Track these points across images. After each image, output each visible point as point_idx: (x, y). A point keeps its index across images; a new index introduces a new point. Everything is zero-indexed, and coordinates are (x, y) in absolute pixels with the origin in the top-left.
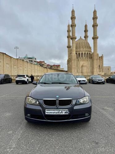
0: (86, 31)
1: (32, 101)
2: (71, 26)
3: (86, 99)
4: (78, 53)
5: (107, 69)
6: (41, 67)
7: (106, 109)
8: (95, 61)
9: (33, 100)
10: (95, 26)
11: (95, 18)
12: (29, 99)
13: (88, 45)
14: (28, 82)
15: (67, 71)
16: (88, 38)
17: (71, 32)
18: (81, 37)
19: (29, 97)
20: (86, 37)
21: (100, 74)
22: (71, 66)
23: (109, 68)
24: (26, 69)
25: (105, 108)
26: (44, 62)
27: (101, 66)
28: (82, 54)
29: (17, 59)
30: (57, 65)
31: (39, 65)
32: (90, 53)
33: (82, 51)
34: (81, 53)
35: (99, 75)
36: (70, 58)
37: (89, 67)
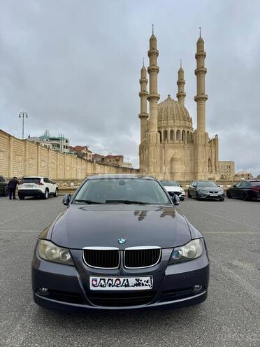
0: (180, 83)
1: (53, 251)
2: (149, 71)
3: (195, 247)
4: (163, 130)
5: (226, 167)
6: (79, 160)
7: (236, 266)
8: (200, 149)
9: (55, 249)
10: (200, 72)
11: (200, 56)
12: (45, 246)
13: (185, 114)
14: (47, 195)
15: (138, 170)
16: (185, 98)
17: (148, 83)
18: (169, 96)
19: (46, 242)
20: (181, 96)
21: (213, 179)
22: (147, 158)
23: (230, 166)
24: (43, 165)
25: (234, 263)
26: (86, 148)
27: (213, 161)
28: (172, 132)
29: (24, 141)
30: (115, 157)
31: (75, 154)
32: (190, 131)
33: (171, 127)
34: (169, 130)
35: (210, 179)
36: (145, 141)
37: (186, 162)
